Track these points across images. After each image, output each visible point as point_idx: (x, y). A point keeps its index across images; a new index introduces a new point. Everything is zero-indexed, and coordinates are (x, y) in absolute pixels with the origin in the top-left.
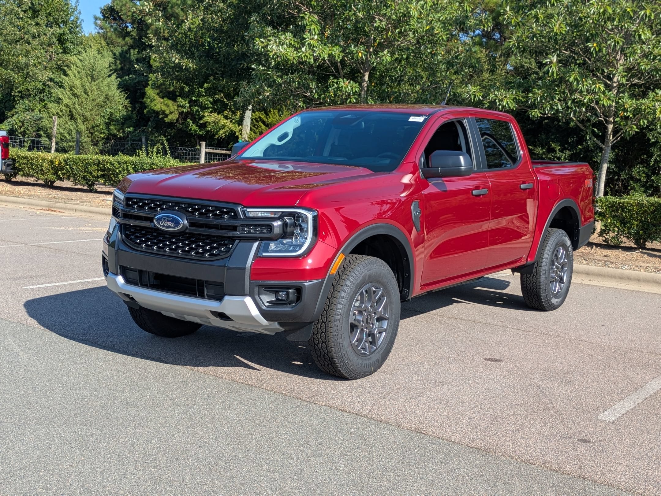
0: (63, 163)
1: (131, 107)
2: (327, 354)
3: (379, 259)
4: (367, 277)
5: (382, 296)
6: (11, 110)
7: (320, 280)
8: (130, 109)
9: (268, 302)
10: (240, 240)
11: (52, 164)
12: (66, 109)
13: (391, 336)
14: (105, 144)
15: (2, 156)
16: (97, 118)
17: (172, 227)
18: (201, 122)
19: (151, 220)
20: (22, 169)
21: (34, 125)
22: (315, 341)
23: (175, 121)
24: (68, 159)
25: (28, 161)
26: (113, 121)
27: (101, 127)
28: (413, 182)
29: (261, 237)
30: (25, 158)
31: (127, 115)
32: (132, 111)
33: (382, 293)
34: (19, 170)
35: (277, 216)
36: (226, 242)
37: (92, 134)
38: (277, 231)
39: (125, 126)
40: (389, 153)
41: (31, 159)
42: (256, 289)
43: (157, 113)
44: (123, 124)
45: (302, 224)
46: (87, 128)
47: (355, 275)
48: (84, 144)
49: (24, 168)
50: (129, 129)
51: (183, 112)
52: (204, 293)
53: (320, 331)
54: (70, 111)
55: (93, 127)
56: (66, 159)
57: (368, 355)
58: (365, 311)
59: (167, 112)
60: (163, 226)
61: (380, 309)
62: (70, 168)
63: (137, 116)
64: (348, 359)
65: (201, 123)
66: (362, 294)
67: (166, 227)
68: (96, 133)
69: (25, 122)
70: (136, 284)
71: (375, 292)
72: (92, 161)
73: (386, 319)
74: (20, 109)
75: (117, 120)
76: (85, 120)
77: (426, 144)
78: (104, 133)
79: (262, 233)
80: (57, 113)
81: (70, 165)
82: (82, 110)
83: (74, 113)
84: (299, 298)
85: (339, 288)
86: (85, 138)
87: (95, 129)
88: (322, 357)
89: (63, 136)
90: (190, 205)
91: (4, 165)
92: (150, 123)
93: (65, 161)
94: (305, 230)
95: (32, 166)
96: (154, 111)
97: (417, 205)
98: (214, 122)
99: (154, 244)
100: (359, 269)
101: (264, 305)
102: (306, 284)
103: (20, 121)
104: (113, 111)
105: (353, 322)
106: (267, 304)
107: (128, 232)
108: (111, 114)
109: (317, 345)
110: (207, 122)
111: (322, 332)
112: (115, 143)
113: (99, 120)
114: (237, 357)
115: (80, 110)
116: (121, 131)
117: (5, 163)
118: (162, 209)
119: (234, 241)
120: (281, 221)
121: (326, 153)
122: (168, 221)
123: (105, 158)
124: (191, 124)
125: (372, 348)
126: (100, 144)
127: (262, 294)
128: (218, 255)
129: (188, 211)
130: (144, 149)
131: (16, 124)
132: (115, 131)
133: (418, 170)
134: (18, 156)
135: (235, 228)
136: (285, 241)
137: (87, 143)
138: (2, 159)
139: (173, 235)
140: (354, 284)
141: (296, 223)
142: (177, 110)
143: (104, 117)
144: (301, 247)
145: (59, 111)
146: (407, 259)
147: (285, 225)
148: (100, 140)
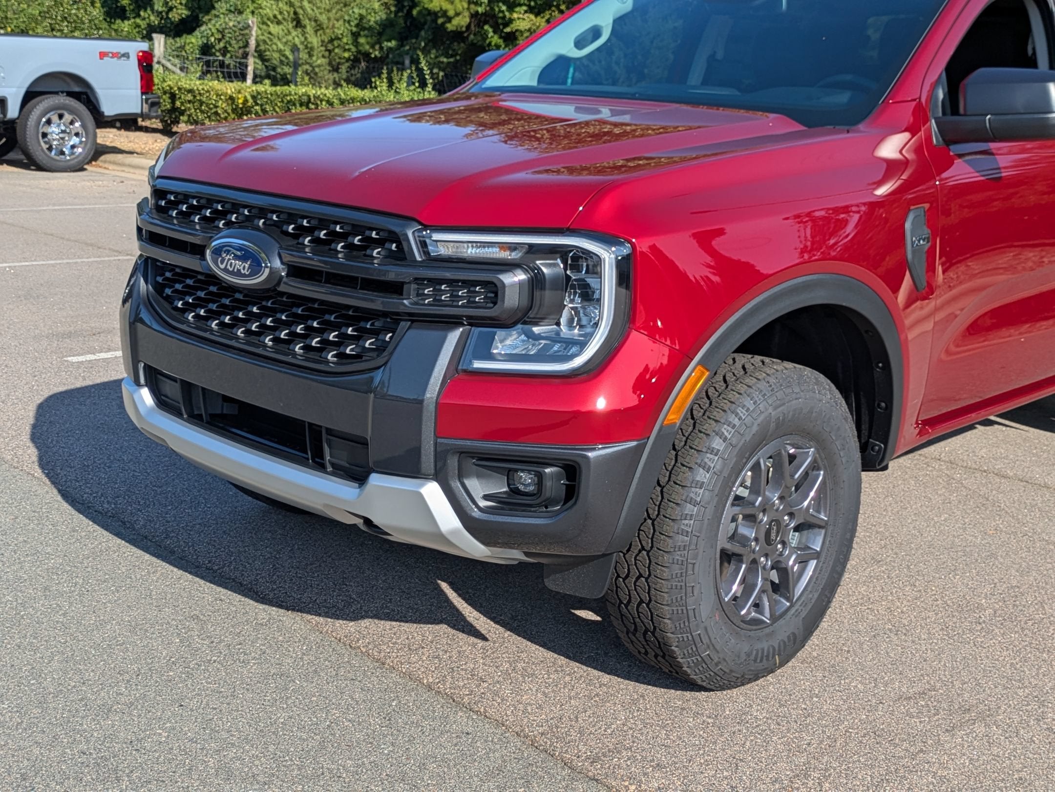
0: (251, 101)
1: (396, 6)
2: (653, 633)
3: (807, 371)
4: (773, 425)
5: (815, 466)
6: (207, 12)
7: (633, 444)
8: (393, 9)
9: (486, 497)
10: (413, 321)
11: (233, 103)
12: (288, 9)
13: (833, 570)
14: (351, 69)
15: (142, 88)
16: (337, 25)
17: (244, 276)
18: (508, 30)
19: (198, 250)
20: (185, 110)
21: (240, 38)
22: (621, 594)
23: (464, 29)
24: (258, 93)
25: (195, 97)
26: (364, 29)
27: (345, 40)
28: (910, 156)
29: (469, 317)
30: (190, 91)
31: (387, 19)
32: (396, 13)
33: (814, 461)
34: (182, 113)
35: (515, 256)
36: (378, 324)
37: (330, 51)
38: (512, 300)
39: (384, 38)
40: (849, 77)
41: (200, 94)
42: (453, 462)
43: (434, 15)
44: (380, 34)
45: (589, 280)
46: (323, 41)
47: (736, 421)
48: (317, 70)
49: (189, 109)
50: (389, 44)
51: (477, 12)
52: (322, 457)
53: (635, 573)
54: (295, 13)
55: (331, 41)
56: (255, 94)
57: (768, 626)
58: (764, 511)
59: (451, 13)
60: (225, 270)
61: (806, 503)
62: (262, 110)
63: (405, 23)
64: (711, 646)
65: (506, 33)
66: (756, 468)
67: (232, 273)
68: (336, 50)
69: (226, 31)
70: (177, 413)
71: (792, 458)
72: (297, 97)
73: (820, 527)
74: (221, 11)
75: (370, 29)
76: (319, 27)
77: (952, 53)
78: (349, 50)
79: (471, 304)
80: (275, 17)
81: (262, 105)
82: (313, 10)
83: (301, 17)
84: (571, 493)
85: (691, 458)
86: (318, 58)
87: (336, 43)
88: (639, 635)
89: (284, 55)
90: (292, 217)
91: (146, 103)
92: (423, 33)
93: (253, 97)
94: (596, 296)
95: (201, 105)
96: (429, 12)
97: (923, 219)
98: (529, 30)
99: (212, 315)
100: (749, 404)
101: (477, 506)
102: (590, 454)
103: (218, 30)
104: (363, 12)
105: (728, 546)
106: (483, 503)
107: (160, 279)
108: (362, 17)
109: (626, 606)
110: (517, 30)
111: (641, 576)
112: (367, 67)
113: (341, 29)
114: (444, 586)
115: (309, 11)
116: (377, 47)
117: (147, 100)
118: (229, 224)
119: (397, 322)
120: (525, 271)
121: (696, 76)
122: (236, 257)
123: (319, 93)
124: (491, 34)
125: (777, 602)
126: (344, 68)
127: (468, 476)
128: (357, 357)
129: (287, 233)
130: (385, 76)
131: (212, 35)
132: (367, 47)
133: (926, 120)
134: (179, 89)
135: (396, 288)
136: (536, 330)
137: (322, 68)
138: (143, 93)
139: (253, 295)
140: (734, 447)
141: (568, 278)
142: (468, 9)
143: (349, 22)
144: (582, 345)
145: (277, 13)
146: (887, 368)
147: (537, 282)
148: (343, 63)
